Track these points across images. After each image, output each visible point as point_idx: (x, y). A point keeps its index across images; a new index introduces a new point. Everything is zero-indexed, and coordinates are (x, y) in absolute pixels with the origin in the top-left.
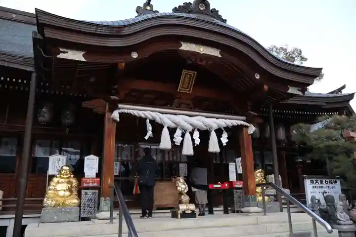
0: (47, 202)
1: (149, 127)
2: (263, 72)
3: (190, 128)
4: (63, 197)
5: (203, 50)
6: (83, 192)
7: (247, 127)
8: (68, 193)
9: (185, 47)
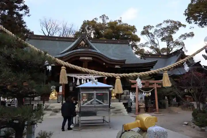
0: (50, 98)
1: (74, 79)
2: (105, 63)
3: (85, 79)
4: (53, 97)
5: (86, 58)
6: (59, 96)
7: (105, 77)
8: (55, 96)
9: (81, 58)
